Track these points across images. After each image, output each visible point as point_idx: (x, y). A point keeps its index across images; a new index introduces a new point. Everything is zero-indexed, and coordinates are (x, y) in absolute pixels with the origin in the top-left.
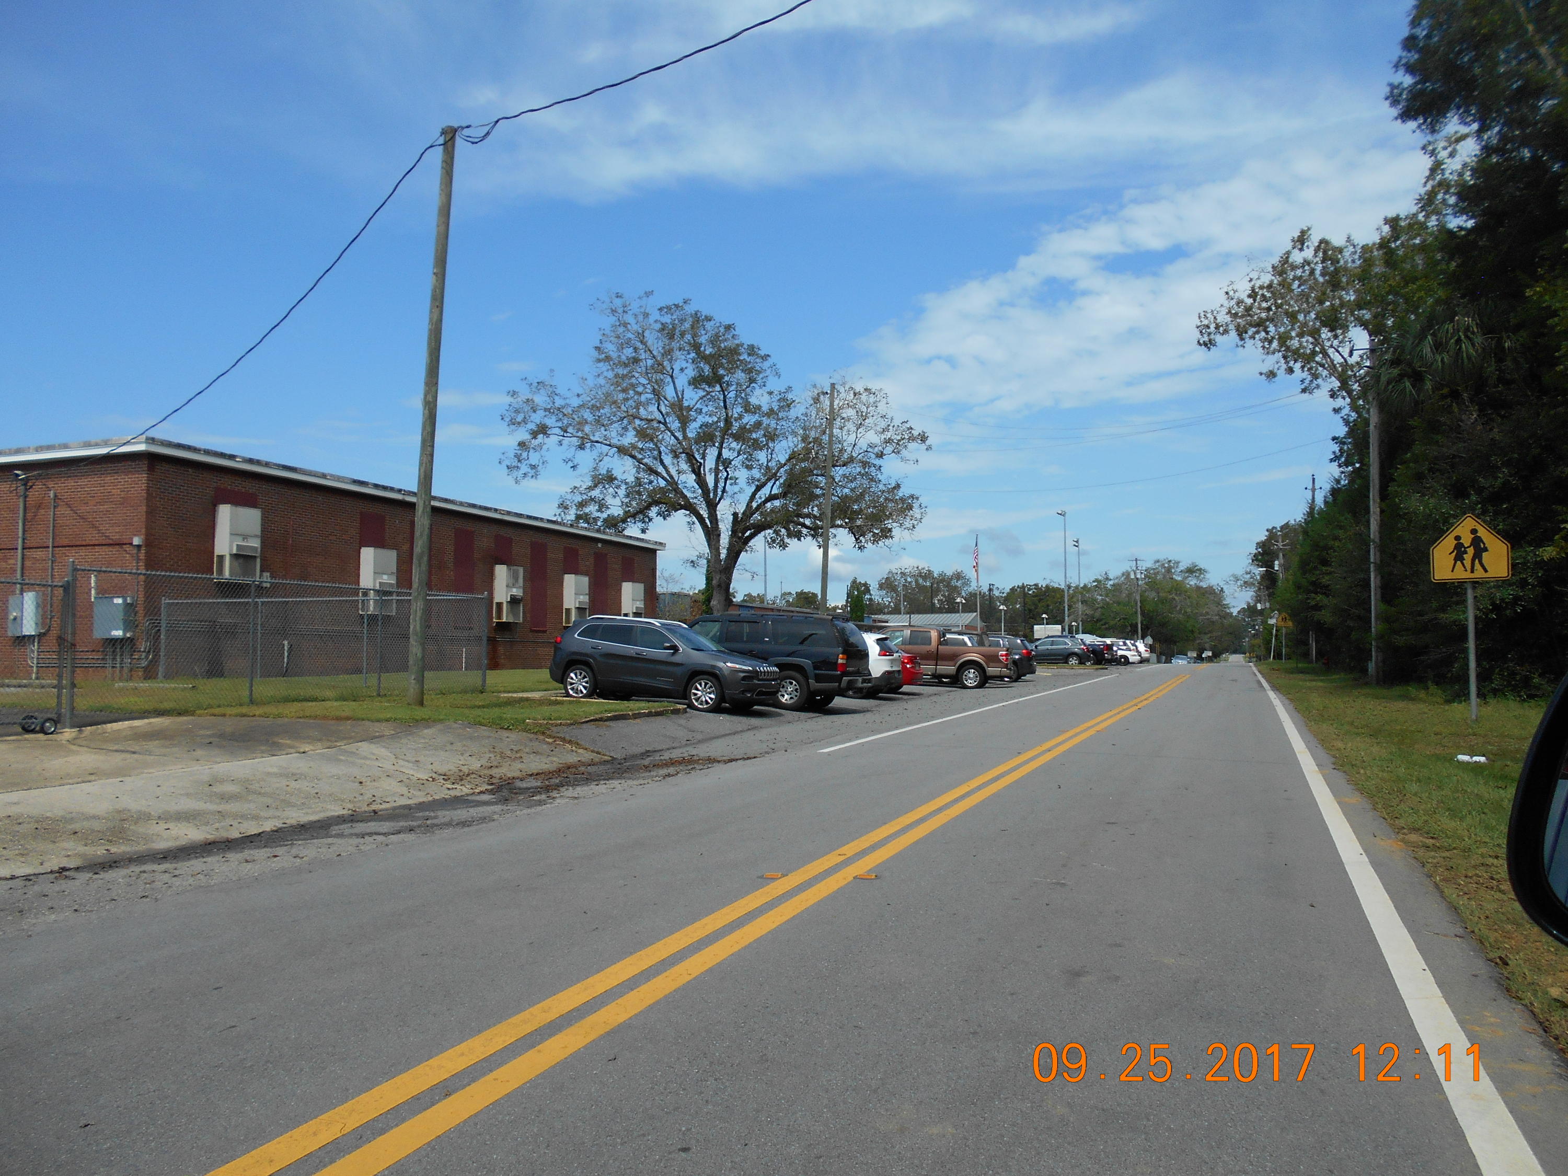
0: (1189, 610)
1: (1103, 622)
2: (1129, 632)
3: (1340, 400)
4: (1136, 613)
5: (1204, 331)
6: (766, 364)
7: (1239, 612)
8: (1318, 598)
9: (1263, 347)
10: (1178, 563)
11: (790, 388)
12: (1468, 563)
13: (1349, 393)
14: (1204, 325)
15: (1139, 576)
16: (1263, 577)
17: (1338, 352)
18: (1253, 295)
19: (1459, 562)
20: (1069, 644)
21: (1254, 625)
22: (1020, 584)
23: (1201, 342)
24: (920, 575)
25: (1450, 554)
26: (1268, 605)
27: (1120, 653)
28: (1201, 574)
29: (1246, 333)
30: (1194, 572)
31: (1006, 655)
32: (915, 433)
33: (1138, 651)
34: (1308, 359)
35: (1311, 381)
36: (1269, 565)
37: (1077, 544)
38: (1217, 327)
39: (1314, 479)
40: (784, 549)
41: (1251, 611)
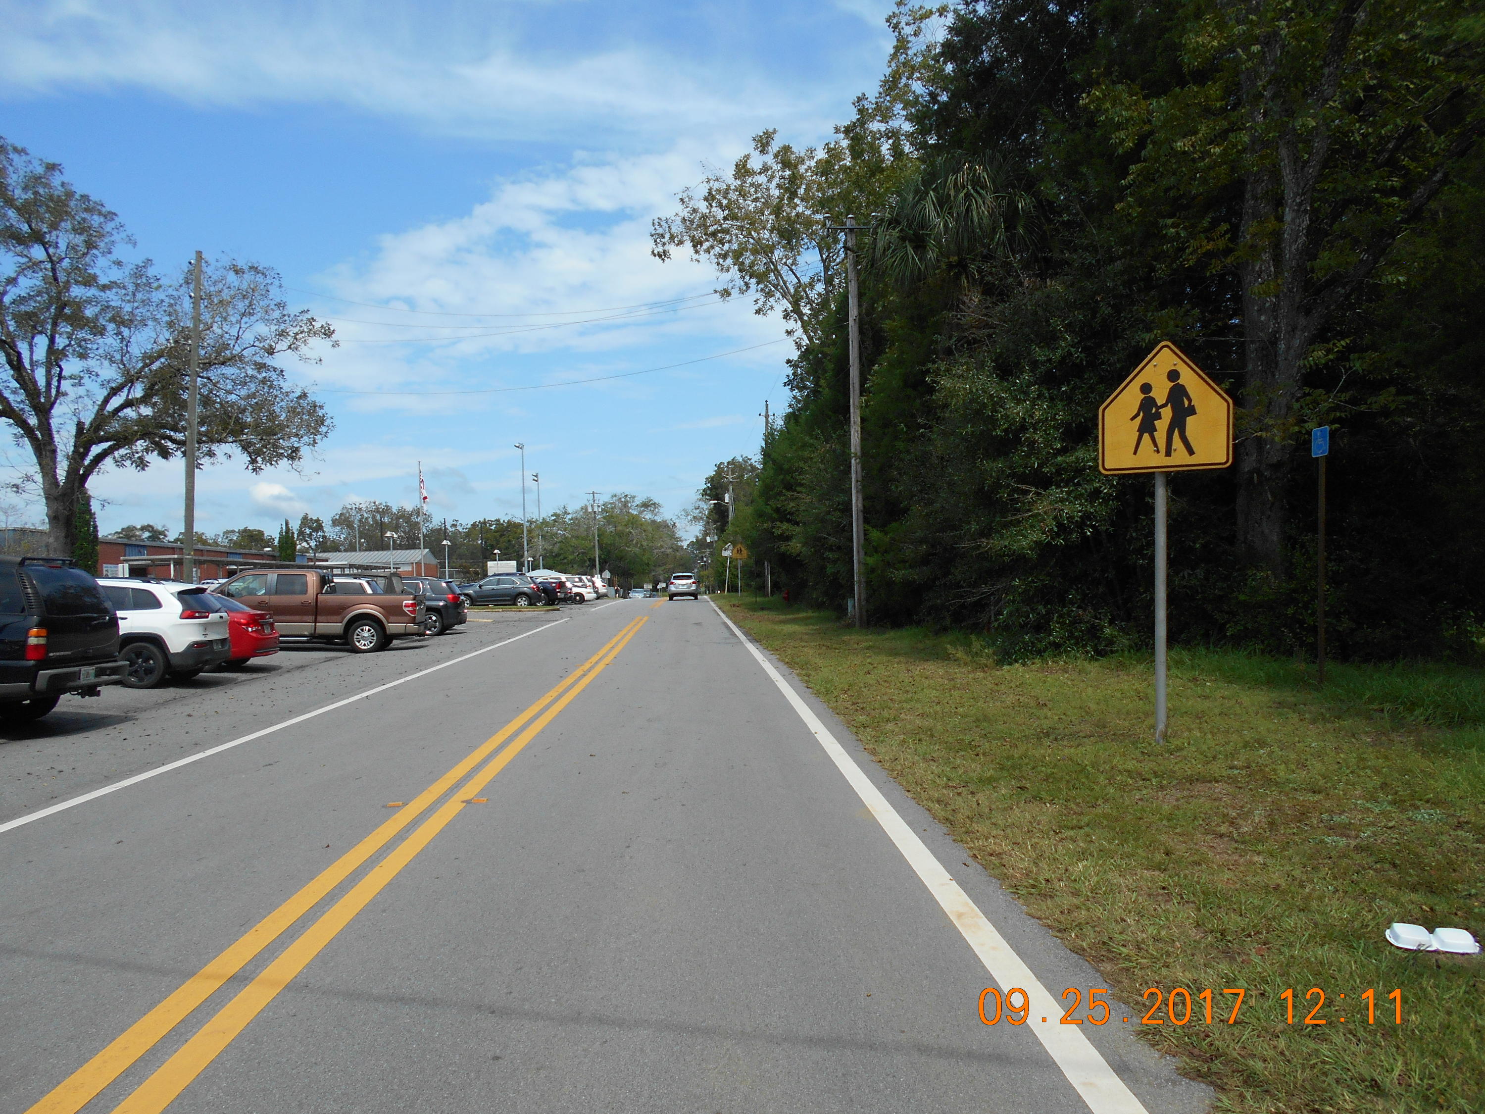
0: (645, 544)
1: (562, 557)
2: (586, 567)
3: (792, 322)
4: (594, 546)
5: (658, 240)
6: (109, 227)
7: (688, 545)
8: (784, 527)
9: (718, 264)
10: (634, 497)
11: (148, 262)
12: (1161, 435)
13: (800, 315)
14: (658, 234)
15: (596, 510)
16: (711, 511)
17: (792, 270)
18: (710, 198)
19: (1146, 436)
20: (520, 584)
21: (702, 557)
22: (482, 520)
23: (656, 252)
24: (377, 510)
25: (1132, 419)
26: (716, 538)
27: (575, 590)
28: (655, 508)
29: (701, 245)
30: (649, 506)
31: (413, 605)
32: (317, 325)
33: (594, 587)
34: (761, 278)
35: (765, 302)
36: (719, 497)
37: (536, 477)
38: (672, 238)
39: (767, 405)
40: (143, 469)
41: (700, 544)
